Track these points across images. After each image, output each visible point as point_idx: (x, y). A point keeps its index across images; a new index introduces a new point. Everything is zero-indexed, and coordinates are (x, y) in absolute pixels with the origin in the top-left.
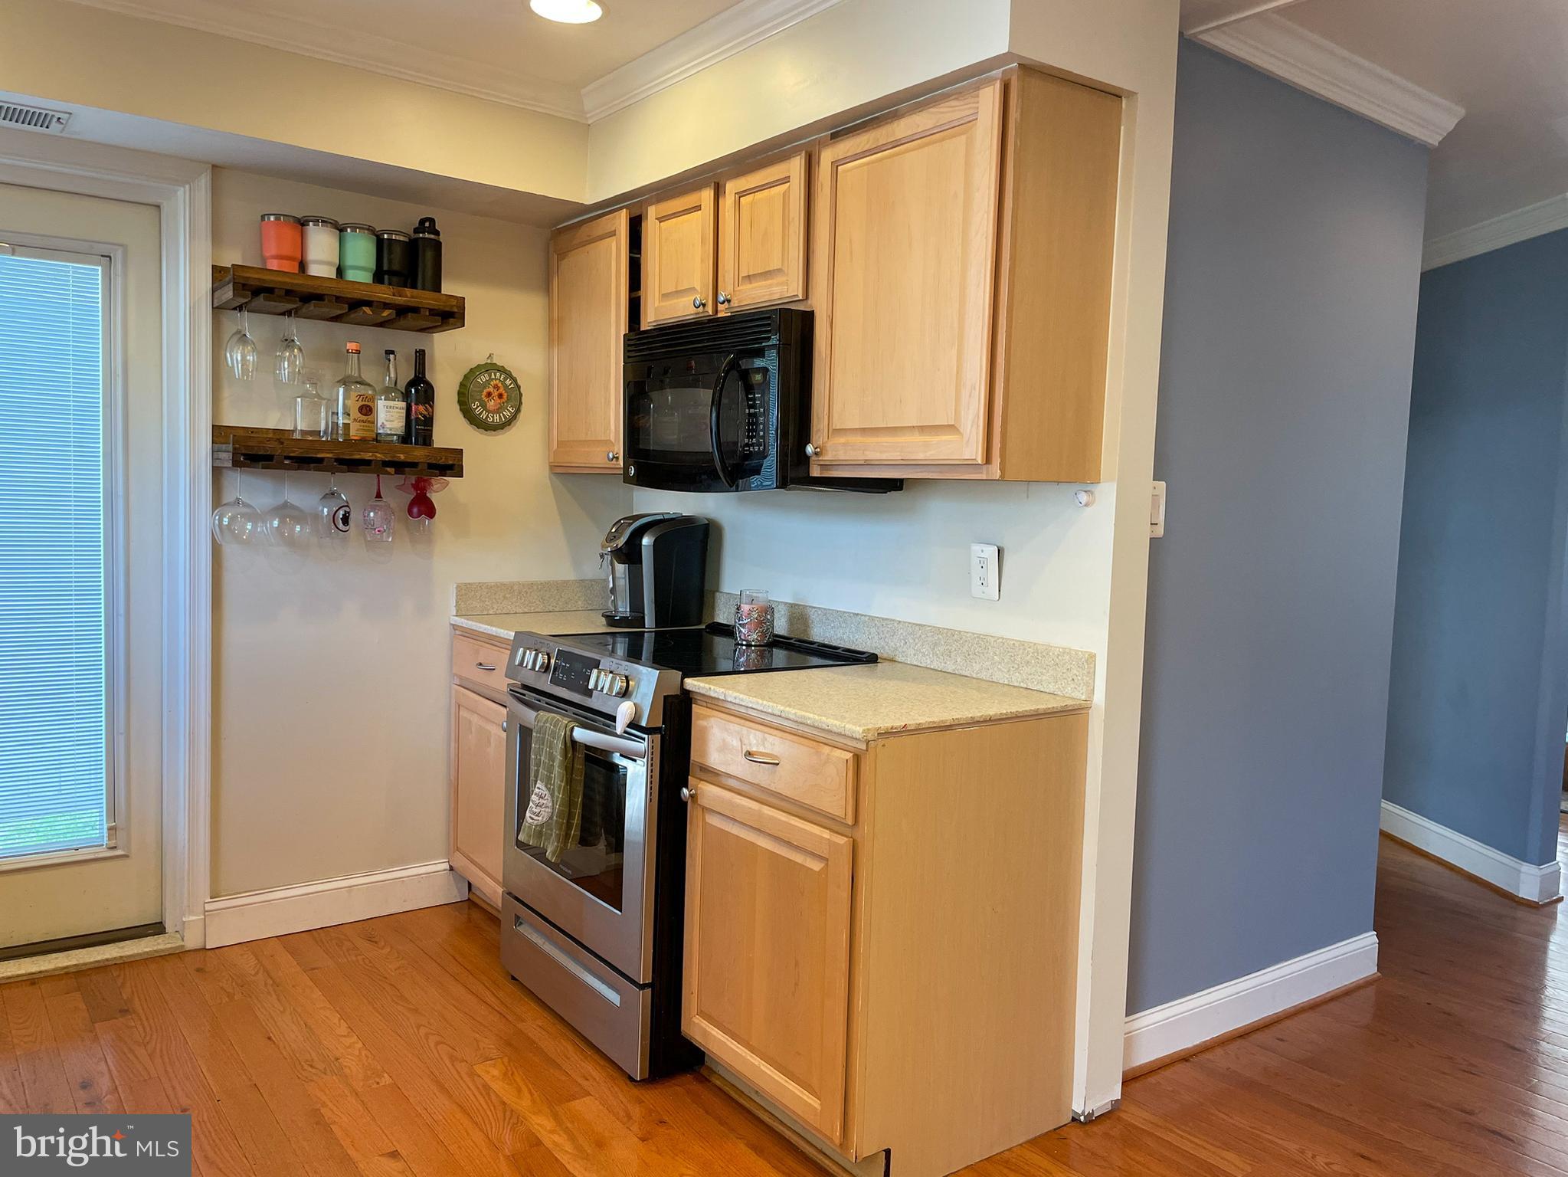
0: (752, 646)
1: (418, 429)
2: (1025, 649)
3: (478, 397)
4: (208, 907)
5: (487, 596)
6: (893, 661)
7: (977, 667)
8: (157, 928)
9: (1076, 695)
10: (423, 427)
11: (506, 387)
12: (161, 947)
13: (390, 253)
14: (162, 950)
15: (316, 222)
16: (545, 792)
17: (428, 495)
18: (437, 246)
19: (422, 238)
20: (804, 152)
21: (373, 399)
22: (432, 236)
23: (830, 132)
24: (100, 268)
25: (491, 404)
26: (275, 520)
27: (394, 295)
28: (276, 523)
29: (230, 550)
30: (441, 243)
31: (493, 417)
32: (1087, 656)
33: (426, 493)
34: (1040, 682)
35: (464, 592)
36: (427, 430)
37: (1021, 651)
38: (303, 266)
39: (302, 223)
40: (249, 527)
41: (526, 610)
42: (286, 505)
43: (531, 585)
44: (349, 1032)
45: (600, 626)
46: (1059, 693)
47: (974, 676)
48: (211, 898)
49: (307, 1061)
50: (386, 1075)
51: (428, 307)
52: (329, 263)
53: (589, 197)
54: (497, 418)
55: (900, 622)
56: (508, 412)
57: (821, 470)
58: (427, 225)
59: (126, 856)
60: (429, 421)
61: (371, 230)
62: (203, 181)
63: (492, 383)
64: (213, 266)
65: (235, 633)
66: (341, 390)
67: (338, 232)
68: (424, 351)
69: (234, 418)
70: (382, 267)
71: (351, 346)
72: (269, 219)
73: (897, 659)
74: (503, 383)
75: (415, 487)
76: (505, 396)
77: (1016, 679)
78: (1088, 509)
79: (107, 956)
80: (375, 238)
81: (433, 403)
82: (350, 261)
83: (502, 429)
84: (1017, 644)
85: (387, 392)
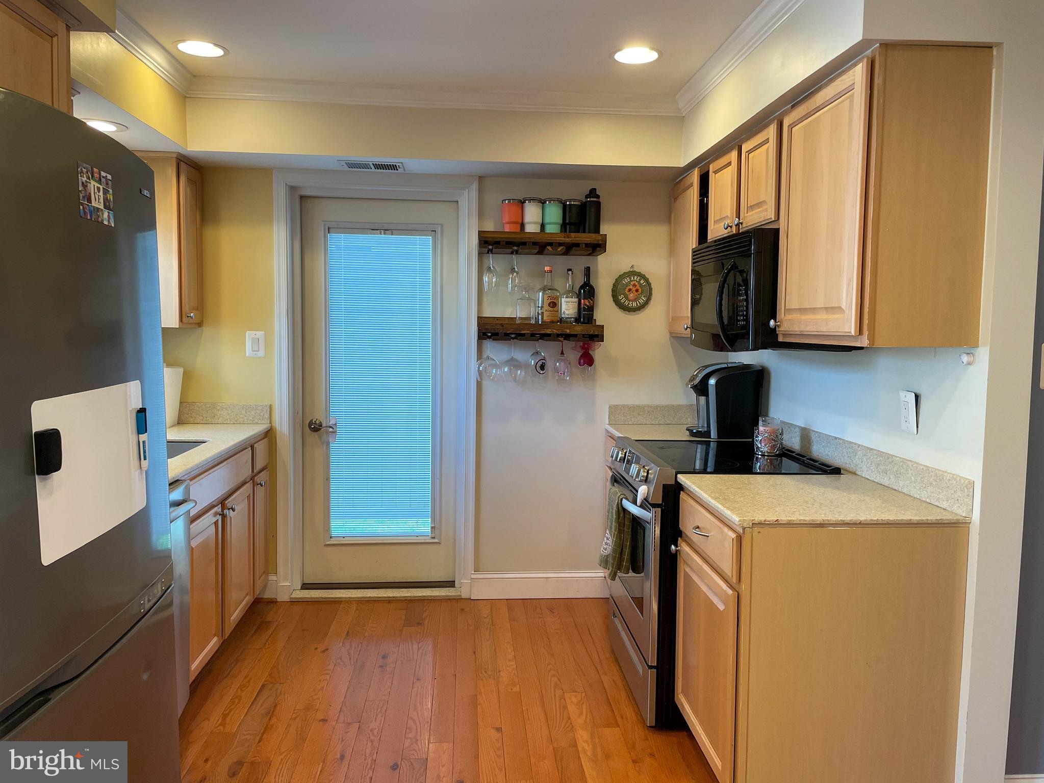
0: (765, 456)
1: (586, 315)
2: (929, 473)
3: (623, 292)
4: (473, 576)
5: (628, 413)
6: (855, 474)
7: (901, 483)
8: (451, 584)
9: (960, 512)
10: (587, 313)
11: (641, 285)
12: (450, 594)
13: (570, 212)
14: (450, 596)
15: (530, 200)
16: (609, 536)
17: (590, 352)
18: (598, 205)
19: (589, 201)
20: (776, 121)
21: (557, 298)
22: (595, 199)
23: (790, 105)
24: (431, 237)
25: (631, 296)
26: (505, 367)
27: (565, 238)
28: (506, 369)
29: (486, 384)
30: (600, 203)
31: (632, 304)
32: (966, 482)
33: (588, 352)
34: (938, 499)
35: (614, 410)
36: (590, 314)
37: (927, 474)
38: (522, 225)
39: (522, 202)
40: (494, 372)
41: (653, 423)
42: (512, 359)
43: (656, 407)
44: (513, 659)
45: (686, 436)
46: (949, 509)
47: (900, 490)
48: (474, 572)
49: (485, 669)
50: (518, 686)
51: (584, 242)
52: (535, 223)
53: (682, 163)
54: (634, 304)
55: (859, 445)
56: (642, 300)
57: (783, 337)
58: (593, 193)
59: (439, 543)
60: (591, 309)
61: (560, 201)
62: (475, 187)
63: (632, 283)
64: (479, 231)
65: (489, 428)
66: (541, 294)
67: (542, 204)
68: (589, 267)
69: (488, 313)
70: (566, 221)
71: (547, 268)
72: (505, 202)
73: (857, 472)
74: (639, 283)
75: (583, 348)
76: (640, 290)
77: (924, 496)
78: (971, 367)
79: (424, 594)
80: (562, 205)
81: (594, 298)
82: (547, 220)
83: (639, 310)
84: (925, 469)
85: (568, 293)
